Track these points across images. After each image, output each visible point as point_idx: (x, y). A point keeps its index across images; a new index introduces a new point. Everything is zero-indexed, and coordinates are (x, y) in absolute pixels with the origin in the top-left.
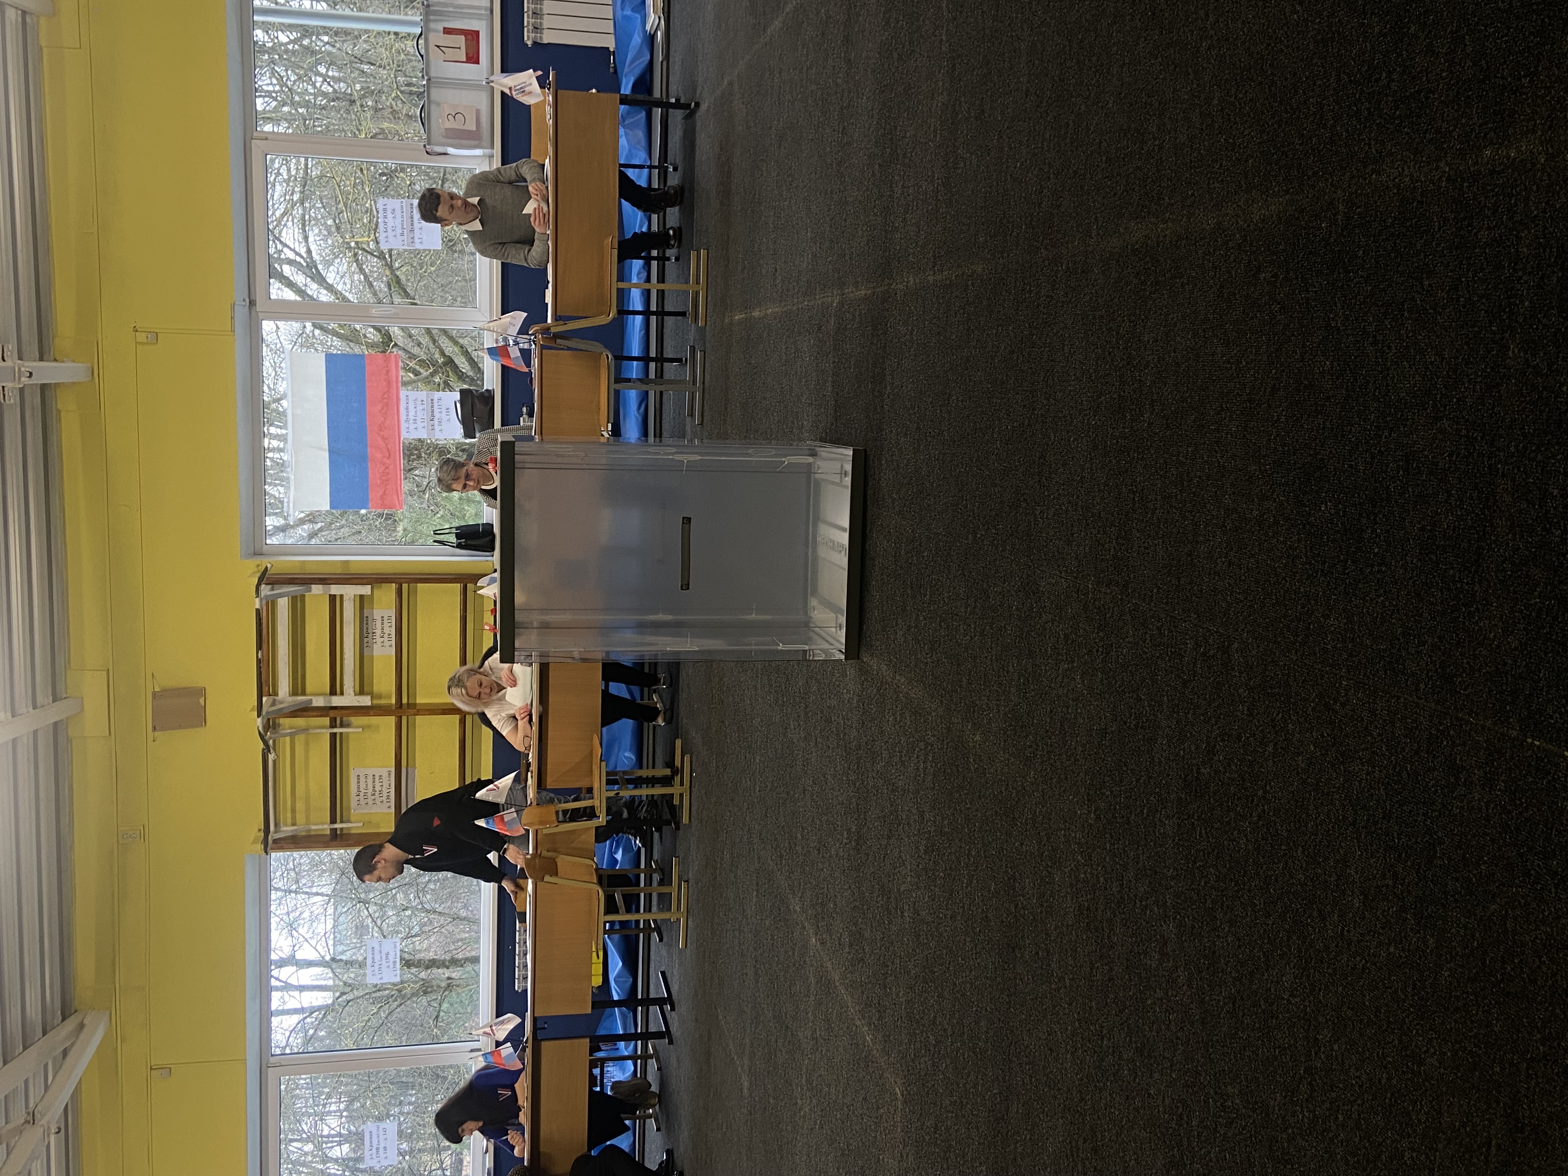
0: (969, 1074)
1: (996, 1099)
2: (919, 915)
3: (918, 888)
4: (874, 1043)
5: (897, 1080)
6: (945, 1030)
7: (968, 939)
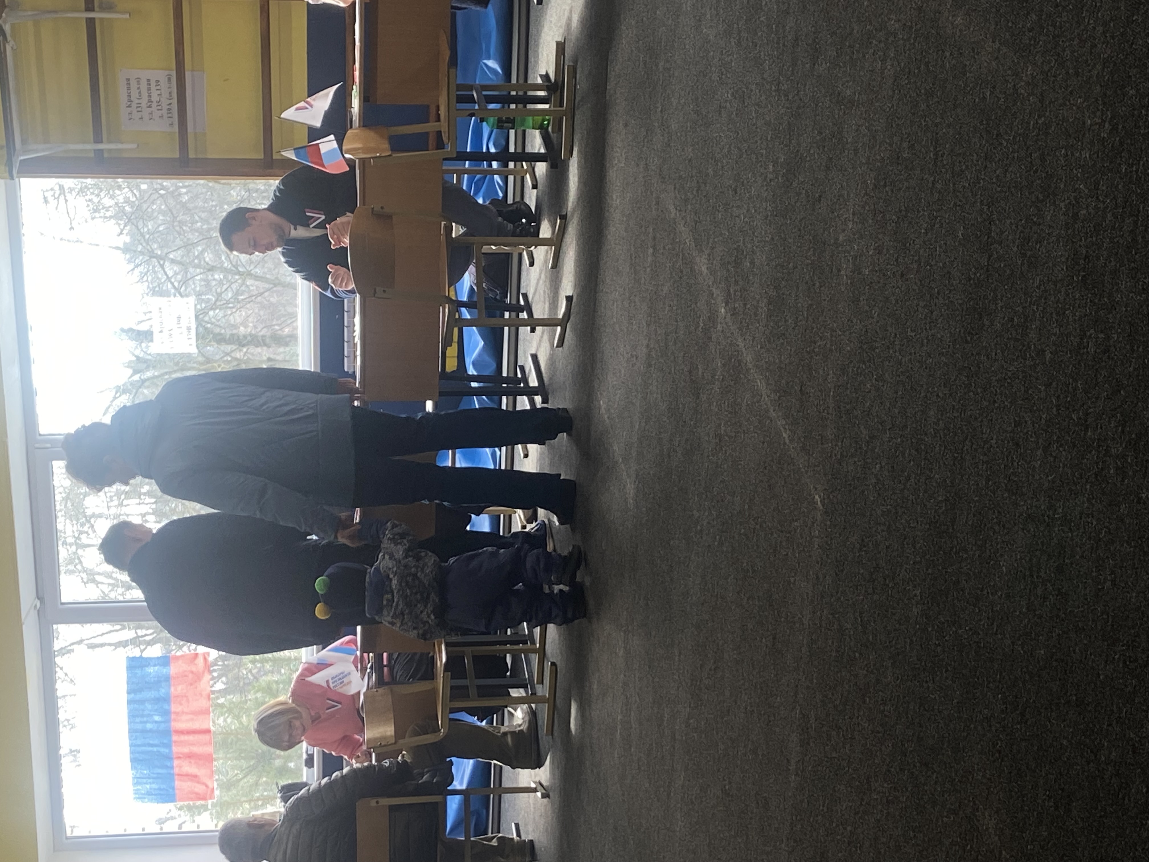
0: (908, 478)
1: (940, 508)
2: (860, 273)
3: (861, 237)
4: (791, 441)
5: (819, 486)
6: (882, 423)
7: (922, 304)
